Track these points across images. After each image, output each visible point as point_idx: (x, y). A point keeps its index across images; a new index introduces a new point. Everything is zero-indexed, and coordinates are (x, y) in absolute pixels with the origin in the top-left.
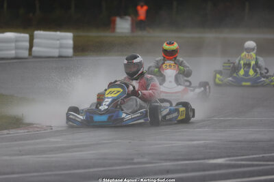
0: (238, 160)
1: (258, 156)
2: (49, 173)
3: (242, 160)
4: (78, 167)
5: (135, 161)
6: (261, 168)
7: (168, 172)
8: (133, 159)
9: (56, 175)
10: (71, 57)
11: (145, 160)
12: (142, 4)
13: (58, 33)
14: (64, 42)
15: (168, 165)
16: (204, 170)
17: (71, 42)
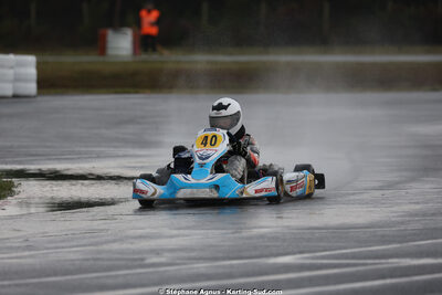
0: (318, 258)
1: (348, 251)
2: (6, 283)
3: (324, 258)
4: (56, 274)
5: (148, 261)
6: (354, 269)
8: (143, 259)
9: (17, 285)
10: (35, 96)
11: (163, 260)
12: (150, 6)
13: (11, 57)
14: (22, 71)
15: (201, 267)
16: (261, 274)
17: (32, 72)
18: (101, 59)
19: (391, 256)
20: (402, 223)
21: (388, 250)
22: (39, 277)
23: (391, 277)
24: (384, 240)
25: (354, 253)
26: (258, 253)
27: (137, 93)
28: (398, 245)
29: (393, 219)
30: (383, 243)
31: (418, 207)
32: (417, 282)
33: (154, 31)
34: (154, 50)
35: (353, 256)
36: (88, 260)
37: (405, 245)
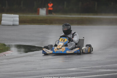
3: (82, 69)
4: (13, 72)
5: (37, 69)
6: (90, 72)
7: (50, 74)
8: (36, 68)
9: (2, 75)
10: (18, 25)
11: (41, 69)
13: (13, 15)
15: (51, 71)
16: (65, 73)
17: (18, 19)
18: (38, 16)
21: (99, 67)
23: (99, 74)
24: (99, 64)
27: (44, 25)
29: (103, 59)
31: (110, 56)
32: (105, 76)
33: (51, 9)
34: (52, 14)
35: (90, 69)
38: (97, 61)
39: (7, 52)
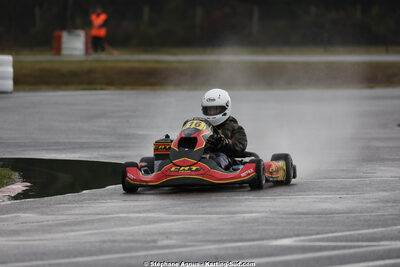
0: (315, 240)
1: (340, 234)
2: (39, 263)
3: (320, 240)
4: (81, 254)
5: (160, 243)
6: (352, 251)
8: (155, 241)
9: (50, 265)
10: (11, 93)
11: (174, 242)
15: (212, 248)
16: (268, 255)
19: (381, 239)
20: (379, 208)
21: (375, 233)
22: (68, 257)
24: (368, 224)
25: (346, 236)
26: (257, 236)
27: (102, 89)
28: (383, 229)
29: (369, 205)
30: (369, 227)
31: (385, 194)
35: (346, 239)
36: (104, 242)
37: (389, 229)
38: (351, 212)
39: (13, 186)
